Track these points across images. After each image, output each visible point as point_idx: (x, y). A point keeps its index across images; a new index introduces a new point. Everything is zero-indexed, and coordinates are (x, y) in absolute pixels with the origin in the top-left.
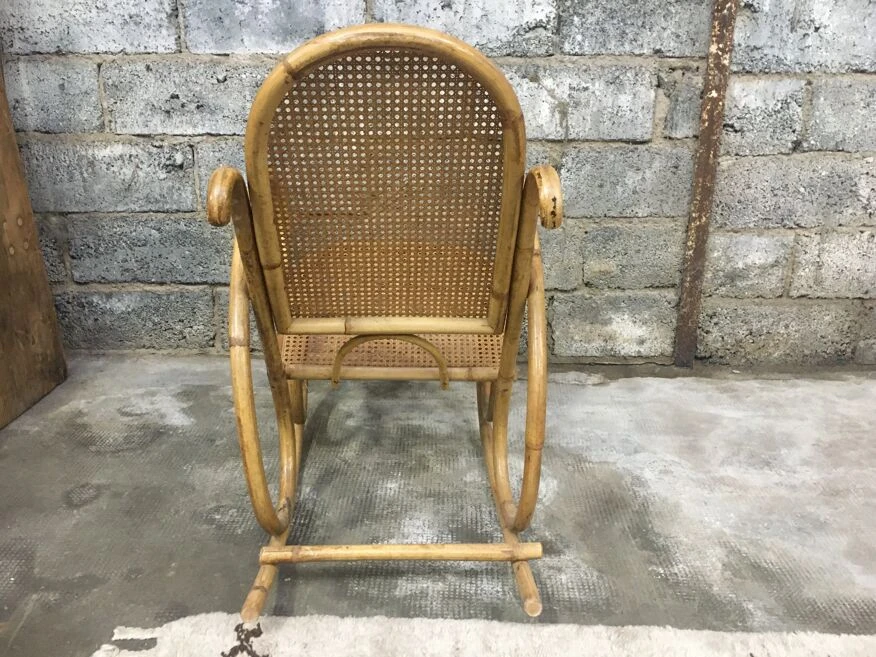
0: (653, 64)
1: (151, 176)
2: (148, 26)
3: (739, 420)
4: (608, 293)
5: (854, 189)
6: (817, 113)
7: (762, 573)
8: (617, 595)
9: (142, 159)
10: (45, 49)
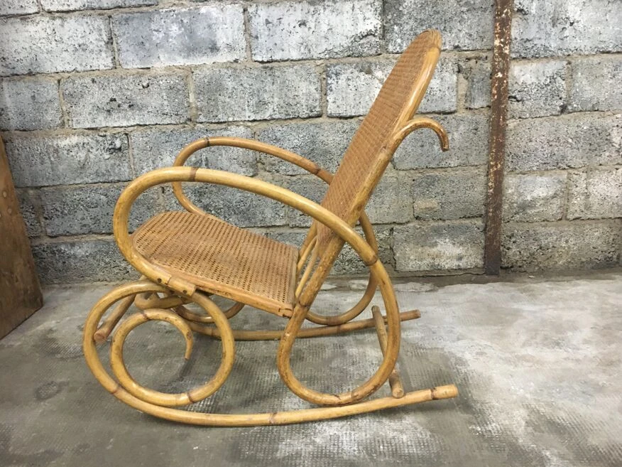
0: (454, 56)
1: (99, 157)
2: (92, 51)
3: (535, 312)
4: (433, 224)
5: (608, 138)
6: (577, 84)
7: (556, 428)
8: (445, 449)
9: (92, 145)
10: (21, 72)
